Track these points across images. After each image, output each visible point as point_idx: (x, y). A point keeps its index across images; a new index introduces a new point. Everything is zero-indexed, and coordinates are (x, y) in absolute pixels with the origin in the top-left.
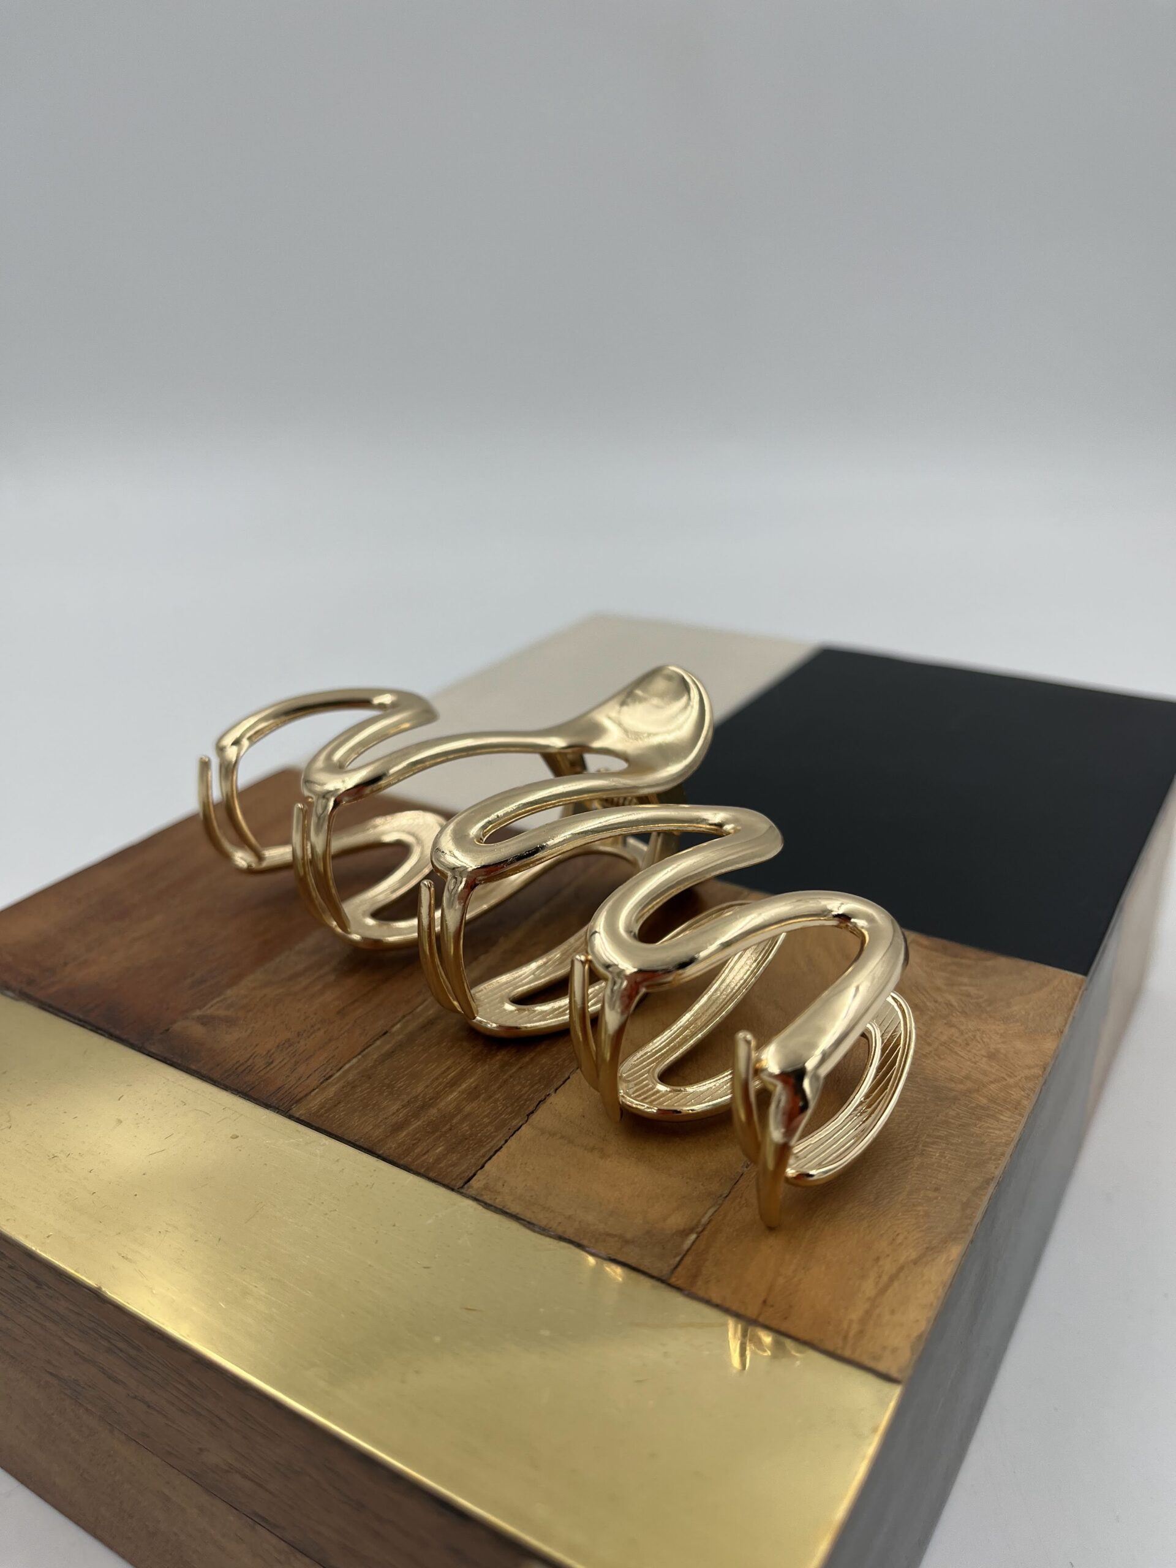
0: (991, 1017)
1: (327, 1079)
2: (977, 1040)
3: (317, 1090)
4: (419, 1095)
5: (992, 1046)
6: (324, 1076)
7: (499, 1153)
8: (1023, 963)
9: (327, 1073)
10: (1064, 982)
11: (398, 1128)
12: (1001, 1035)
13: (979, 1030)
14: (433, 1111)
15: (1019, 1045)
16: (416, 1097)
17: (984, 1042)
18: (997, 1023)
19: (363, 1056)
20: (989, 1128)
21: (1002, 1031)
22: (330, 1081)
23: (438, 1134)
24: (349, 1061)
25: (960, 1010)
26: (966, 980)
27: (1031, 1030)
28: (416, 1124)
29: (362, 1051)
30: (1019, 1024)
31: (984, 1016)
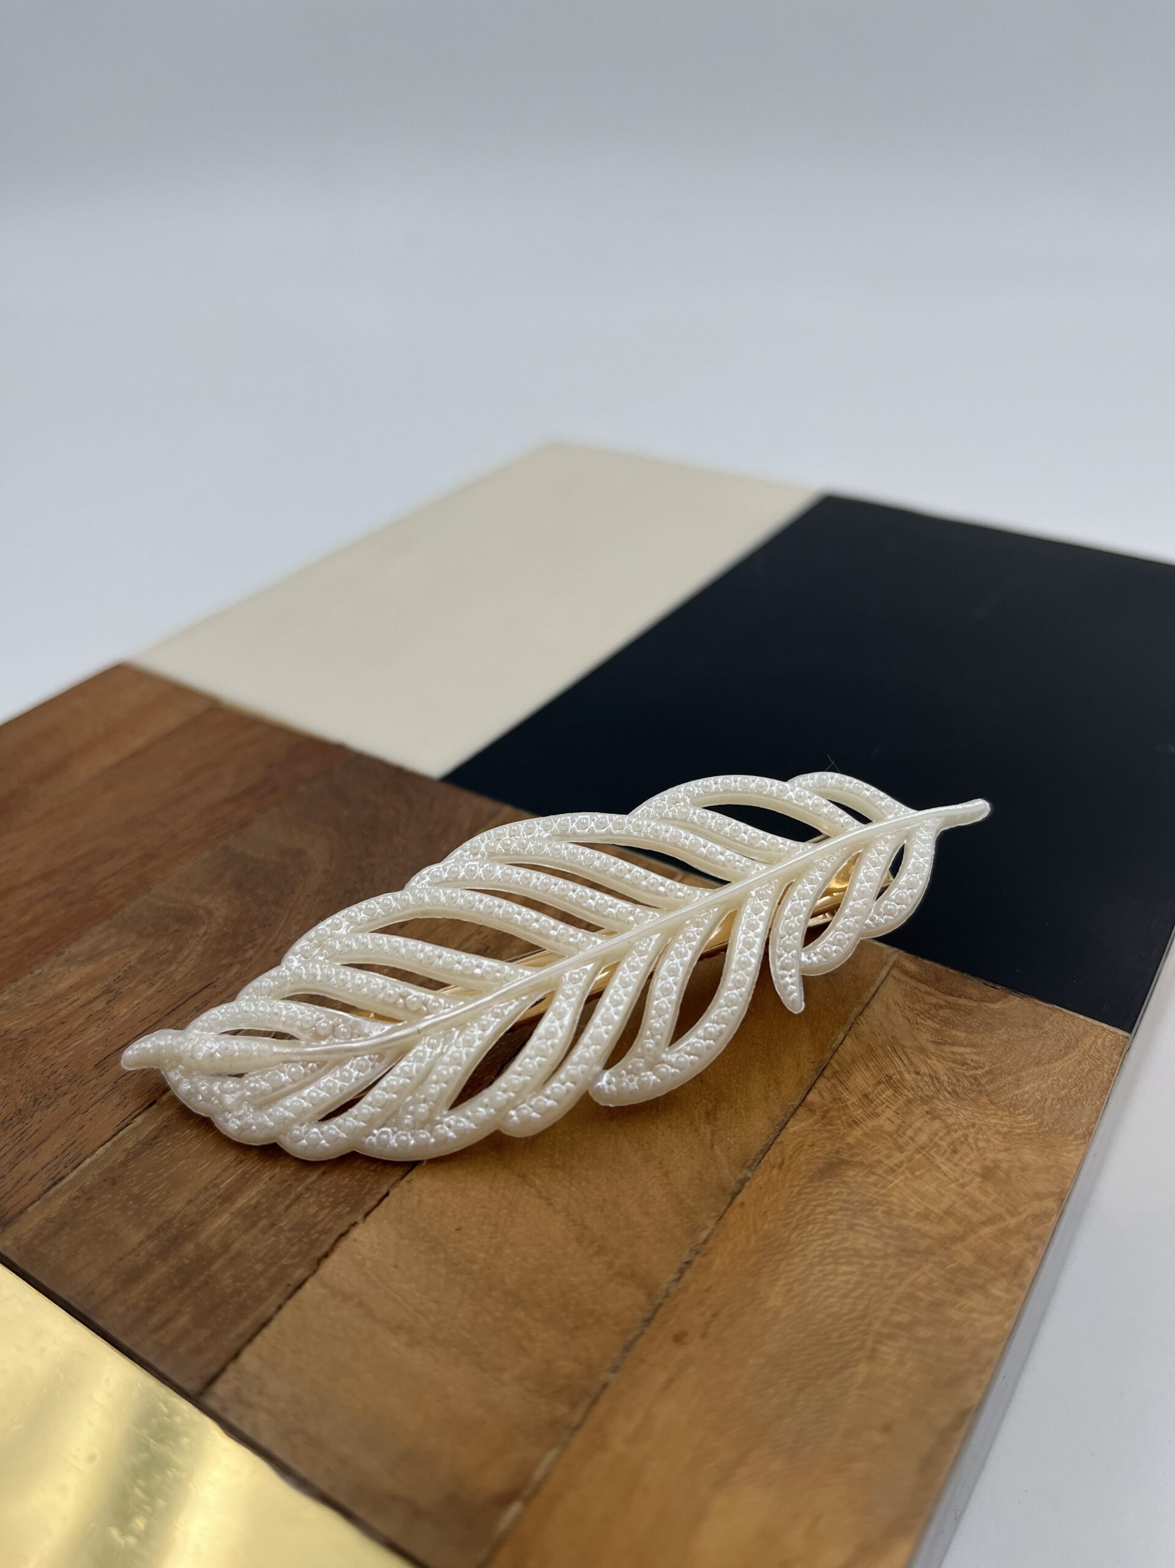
0: (992, 1103)
1: (55, 1184)
2: (969, 1145)
3: (37, 1203)
4: (174, 1218)
5: (990, 1156)
6: (52, 1179)
7: (266, 1332)
8: (1043, 1007)
9: (59, 1173)
10: (1100, 1041)
11: (133, 1276)
12: (1005, 1135)
13: (974, 1125)
14: (189, 1247)
15: (1029, 1155)
16: (169, 1222)
17: (979, 1149)
18: (1000, 1113)
19: (114, 1144)
20: (972, 1310)
21: (1005, 1129)
22: (58, 1186)
23: (187, 1290)
24: (94, 1152)
25: (949, 1089)
26: (962, 1035)
27: (1047, 1129)
28: (161, 1270)
29: (114, 1136)
30: (1030, 1117)
31: (984, 1100)
